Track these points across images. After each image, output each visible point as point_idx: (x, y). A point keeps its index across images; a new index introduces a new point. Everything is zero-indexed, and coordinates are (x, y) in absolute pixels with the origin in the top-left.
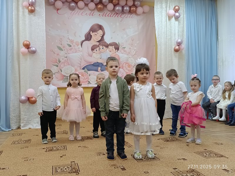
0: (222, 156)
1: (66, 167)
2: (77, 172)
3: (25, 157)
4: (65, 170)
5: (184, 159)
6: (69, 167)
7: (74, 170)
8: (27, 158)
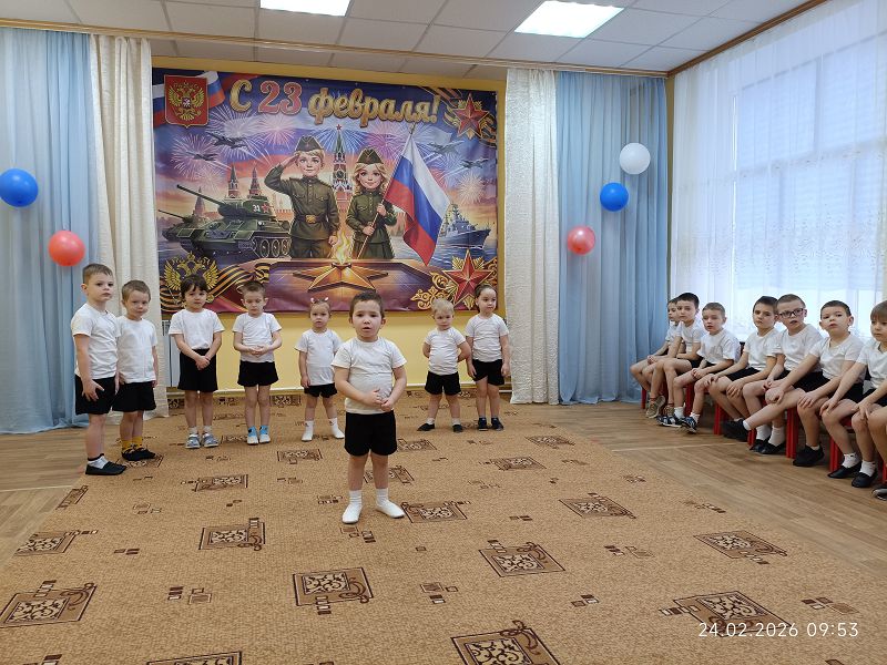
0: (624, 513)
1: (234, 532)
2: (258, 544)
3: (141, 503)
4: (231, 540)
5: (526, 518)
6: (243, 531)
7: (252, 541)
8: (145, 506)
